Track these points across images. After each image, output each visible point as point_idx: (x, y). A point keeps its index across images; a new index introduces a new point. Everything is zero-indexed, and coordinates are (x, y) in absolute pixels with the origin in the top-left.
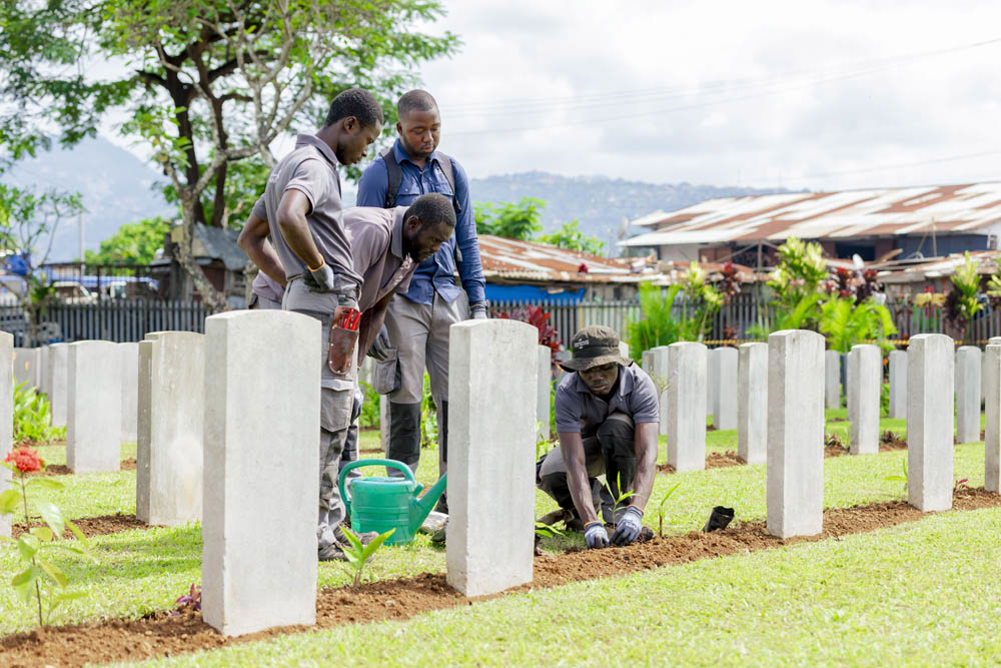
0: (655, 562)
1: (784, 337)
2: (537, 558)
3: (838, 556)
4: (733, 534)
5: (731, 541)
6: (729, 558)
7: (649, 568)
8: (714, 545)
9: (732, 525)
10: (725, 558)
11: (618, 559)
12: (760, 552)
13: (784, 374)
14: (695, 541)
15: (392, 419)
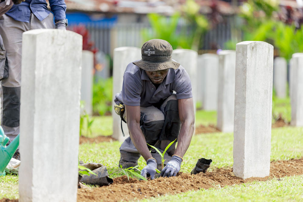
0: (158, 193)
1: (246, 45)
2: (79, 190)
3: (279, 189)
4: (210, 175)
5: (210, 181)
6: (207, 190)
7: (154, 197)
8: (198, 182)
9: (210, 170)
10: (205, 191)
11: (133, 190)
12: (227, 187)
13: (246, 70)
14: (185, 180)
15: (4, 97)
